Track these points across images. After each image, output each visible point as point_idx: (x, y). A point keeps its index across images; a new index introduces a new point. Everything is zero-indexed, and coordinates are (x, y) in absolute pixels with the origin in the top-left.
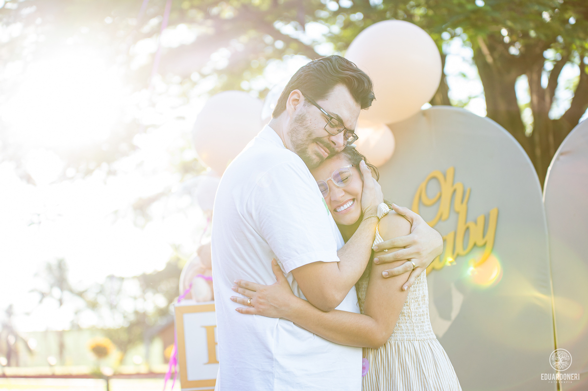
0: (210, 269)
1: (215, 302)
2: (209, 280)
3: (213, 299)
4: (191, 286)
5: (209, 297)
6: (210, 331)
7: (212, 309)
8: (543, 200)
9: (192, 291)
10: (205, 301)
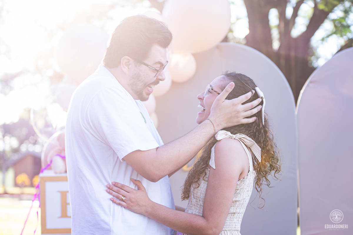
0: (64, 150)
1: (68, 175)
2: (64, 158)
3: (66, 172)
4: (51, 162)
5: (64, 170)
6: (64, 195)
7: (65, 179)
8: (296, 113)
9: (52, 165)
10: (61, 173)
